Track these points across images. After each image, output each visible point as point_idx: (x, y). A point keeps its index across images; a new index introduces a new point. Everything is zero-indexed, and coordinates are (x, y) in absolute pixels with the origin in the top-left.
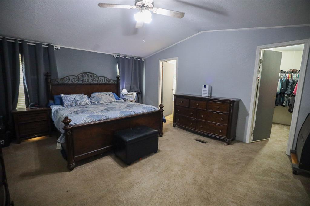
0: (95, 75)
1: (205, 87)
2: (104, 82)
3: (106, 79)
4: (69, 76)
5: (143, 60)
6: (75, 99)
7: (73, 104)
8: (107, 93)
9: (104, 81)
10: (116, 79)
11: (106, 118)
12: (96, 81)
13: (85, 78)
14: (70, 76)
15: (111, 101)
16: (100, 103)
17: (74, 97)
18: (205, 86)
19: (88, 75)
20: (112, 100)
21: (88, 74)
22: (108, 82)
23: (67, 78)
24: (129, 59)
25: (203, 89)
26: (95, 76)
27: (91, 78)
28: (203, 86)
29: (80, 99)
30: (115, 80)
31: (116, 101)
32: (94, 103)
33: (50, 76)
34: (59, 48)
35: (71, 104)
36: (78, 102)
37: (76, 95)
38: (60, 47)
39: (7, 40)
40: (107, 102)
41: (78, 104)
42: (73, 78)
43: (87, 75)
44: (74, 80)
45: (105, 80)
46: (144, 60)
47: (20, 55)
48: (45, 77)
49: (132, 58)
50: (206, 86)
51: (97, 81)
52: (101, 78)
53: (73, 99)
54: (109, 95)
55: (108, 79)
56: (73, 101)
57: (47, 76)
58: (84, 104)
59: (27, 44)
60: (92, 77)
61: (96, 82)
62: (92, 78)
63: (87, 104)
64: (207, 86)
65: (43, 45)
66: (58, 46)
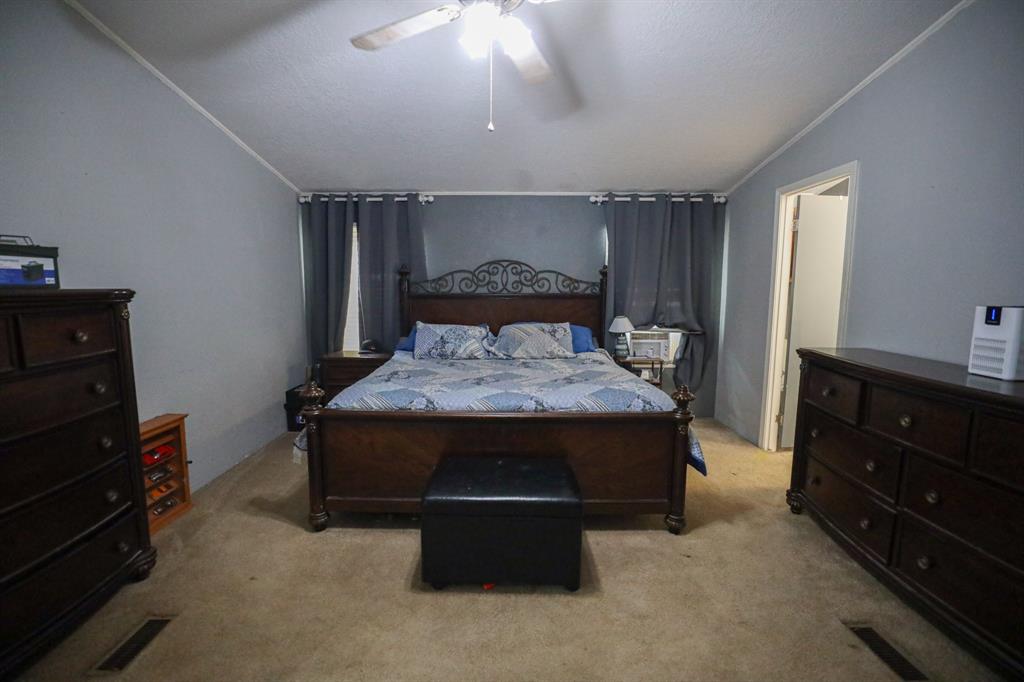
0: (524, 268)
1: (994, 316)
2: (554, 290)
3: (561, 278)
4: (452, 274)
5: (716, 200)
6: (442, 338)
7: (434, 351)
8: (547, 326)
9: (553, 286)
10: (598, 278)
11: (427, 406)
12: (528, 286)
13: (497, 278)
14: (456, 272)
15: (551, 353)
16: (514, 356)
17: (444, 332)
18: (989, 310)
19: (505, 268)
20: (556, 351)
21: (505, 264)
22: (567, 290)
23: (449, 278)
24: (652, 202)
25: (980, 329)
26: (527, 271)
27: (513, 278)
28: (981, 312)
29: (456, 340)
30: (594, 284)
31: (570, 354)
32: (494, 354)
33: (407, 273)
34: (431, 199)
35: (430, 352)
36: (449, 348)
37: (449, 326)
38: (435, 196)
39: (337, 199)
40: (535, 354)
41: (449, 352)
42: (463, 279)
43: (501, 269)
44: (466, 285)
45: (560, 282)
46: (722, 200)
47: (355, 229)
48: (398, 277)
49: (663, 198)
50: (999, 310)
51: (532, 286)
52: (545, 275)
53: (438, 339)
54: (553, 333)
55: (570, 279)
56: (436, 342)
57: (403, 273)
58: (464, 356)
59: (368, 199)
60: (517, 274)
61: (527, 290)
62: (517, 278)
63: (472, 357)
64: (1005, 311)
65: (398, 196)
66: (428, 193)
